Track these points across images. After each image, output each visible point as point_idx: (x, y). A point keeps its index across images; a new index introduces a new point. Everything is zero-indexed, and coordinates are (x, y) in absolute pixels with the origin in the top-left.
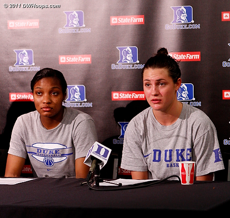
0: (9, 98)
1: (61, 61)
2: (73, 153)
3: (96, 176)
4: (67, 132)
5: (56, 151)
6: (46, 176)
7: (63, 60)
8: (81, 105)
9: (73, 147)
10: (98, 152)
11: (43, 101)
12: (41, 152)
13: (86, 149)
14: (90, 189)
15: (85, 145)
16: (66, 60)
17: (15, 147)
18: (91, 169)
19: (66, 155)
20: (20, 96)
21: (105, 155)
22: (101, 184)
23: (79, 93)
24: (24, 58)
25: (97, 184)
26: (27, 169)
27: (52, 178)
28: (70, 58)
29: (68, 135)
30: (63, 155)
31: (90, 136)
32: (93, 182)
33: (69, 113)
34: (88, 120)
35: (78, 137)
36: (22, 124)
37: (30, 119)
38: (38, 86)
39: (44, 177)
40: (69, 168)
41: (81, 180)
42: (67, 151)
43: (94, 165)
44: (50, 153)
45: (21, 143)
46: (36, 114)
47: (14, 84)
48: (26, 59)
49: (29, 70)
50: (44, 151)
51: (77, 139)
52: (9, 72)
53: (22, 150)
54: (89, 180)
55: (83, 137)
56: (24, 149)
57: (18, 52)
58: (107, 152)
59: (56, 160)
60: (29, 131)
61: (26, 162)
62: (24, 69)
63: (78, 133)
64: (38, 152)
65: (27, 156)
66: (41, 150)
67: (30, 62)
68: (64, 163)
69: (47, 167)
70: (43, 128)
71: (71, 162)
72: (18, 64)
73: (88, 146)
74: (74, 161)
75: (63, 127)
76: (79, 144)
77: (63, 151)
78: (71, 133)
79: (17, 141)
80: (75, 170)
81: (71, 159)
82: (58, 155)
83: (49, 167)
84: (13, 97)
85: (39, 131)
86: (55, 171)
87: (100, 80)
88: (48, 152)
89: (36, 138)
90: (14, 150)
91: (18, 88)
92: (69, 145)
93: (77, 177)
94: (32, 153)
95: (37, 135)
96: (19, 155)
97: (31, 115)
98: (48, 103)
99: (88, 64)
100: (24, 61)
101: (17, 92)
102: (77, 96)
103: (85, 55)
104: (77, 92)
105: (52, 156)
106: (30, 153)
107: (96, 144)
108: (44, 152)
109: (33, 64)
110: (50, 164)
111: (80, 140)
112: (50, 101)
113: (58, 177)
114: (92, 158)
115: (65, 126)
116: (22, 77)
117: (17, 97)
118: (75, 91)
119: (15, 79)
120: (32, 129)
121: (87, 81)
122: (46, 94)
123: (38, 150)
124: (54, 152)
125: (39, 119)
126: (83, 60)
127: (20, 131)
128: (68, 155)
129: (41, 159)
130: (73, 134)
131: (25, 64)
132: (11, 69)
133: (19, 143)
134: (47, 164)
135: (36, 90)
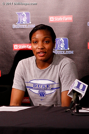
0: (13, 47)
1: (51, 20)
2: (60, 87)
3: (76, 104)
4: (56, 72)
5: (47, 85)
6: (40, 105)
7: (52, 19)
8: (65, 52)
9: (60, 83)
10: (78, 87)
11: (38, 48)
12: (36, 86)
13: (69, 85)
14: (73, 115)
15: (69, 82)
16: (54, 19)
17: (18, 83)
18: (73, 100)
19: (55, 88)
20: (21, 46)
21: (83, 90)
22: (80, 111)
23: (63, 44)
24: (24, 18)
25: (78, 111)
26: (26, 100)
27: (44, 107)
28: (57, 18)
29: (56, 74)
30: (52, 89)
31: (73, 75)
32: (74, 109)
33: (57, 58)
34: (71, 63)
35: (64, 75)
36: (22, 66)
37: (28, 63)
38: (34, 37)
39: (38, 105)
40: (57, 98)
41: (66, 108)
42: (55, 86)
43: (75, 97)
44: (43, 87)
45: (22, 80)
46: (33, 59)
47: (16, 37)
48: (25, 19)
49: (27, 27)
50: (39, 85)
51: (63, 77)
52: (13, 29)
53: (22, 85)
54: (72, 108)
55: (68, 76)
56: (23, 84)
57: (19, 14)
58: (84, 87)
59: (47, 92)
60: (28, 71)
61: (25, 94)
62: (23, 26)
63: (64, 73)
64: (34, 86)
65: (26, 90)
66: (36, 85)
67: (28, 21)
68: (53, 94)
69: (41, 98)
70: (37, 68)
71: (58, 94)
72: (19, 23)
73: (71, 82)
74: (61, 93)
75: (53, 68)
76: (64, 81)
77: (52, 86)
78: (58, 72)
79: (19, 79)
80: (61, 100)
81: (59, 92)
82: (49, 88)
83: (42, 98)
84: (16, 47)
85: (35, 71)
86: (47, 100)
87: (79, 34)
88: (42, 86)
89: (32, 76)
90: (17, 85)
91: (19, 40)
92: (57, 81)
93: (63, 106)
94: (29, 87)
95: (33, 74)
96: (20, 88)
97: (29, 59)
98: (42, 49)
99: (70, 23)
100: (24, 20)
101: (18, 43)
102: (62, 46)
103: (68, 16)
104: (62, 43)
105: (44, 90)
106: (28, 87)
107: (77, 81)
108: (38, 87)
109: (30, 23)
110: (43, 95)
111: (65, 78)
112: (43, 47)
113: (49, 106)
114: (73, 91)
115: (54, 67)
116: (22, 32)
117: (18, 47)
118: (61, 42)
119: (17, 34)
120: (30, 69)
121: (69, 35)
122: (40, 43)
123: (34, 85)
124: (46, 86)
125: (35, 62)
126: (66, 19)
127: (21, 71)
128: (56, 88)
129: (37, 92)
130: (60, 73)
131: (24, 23)
132: (14, 26)
133: (20, 79)
134: (41, 95)
135: (33, 39)
